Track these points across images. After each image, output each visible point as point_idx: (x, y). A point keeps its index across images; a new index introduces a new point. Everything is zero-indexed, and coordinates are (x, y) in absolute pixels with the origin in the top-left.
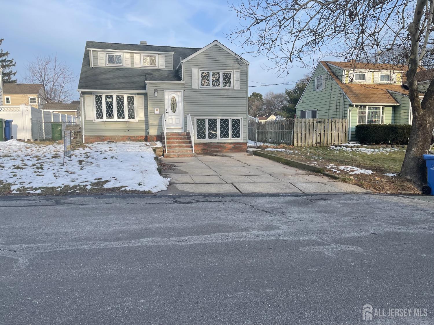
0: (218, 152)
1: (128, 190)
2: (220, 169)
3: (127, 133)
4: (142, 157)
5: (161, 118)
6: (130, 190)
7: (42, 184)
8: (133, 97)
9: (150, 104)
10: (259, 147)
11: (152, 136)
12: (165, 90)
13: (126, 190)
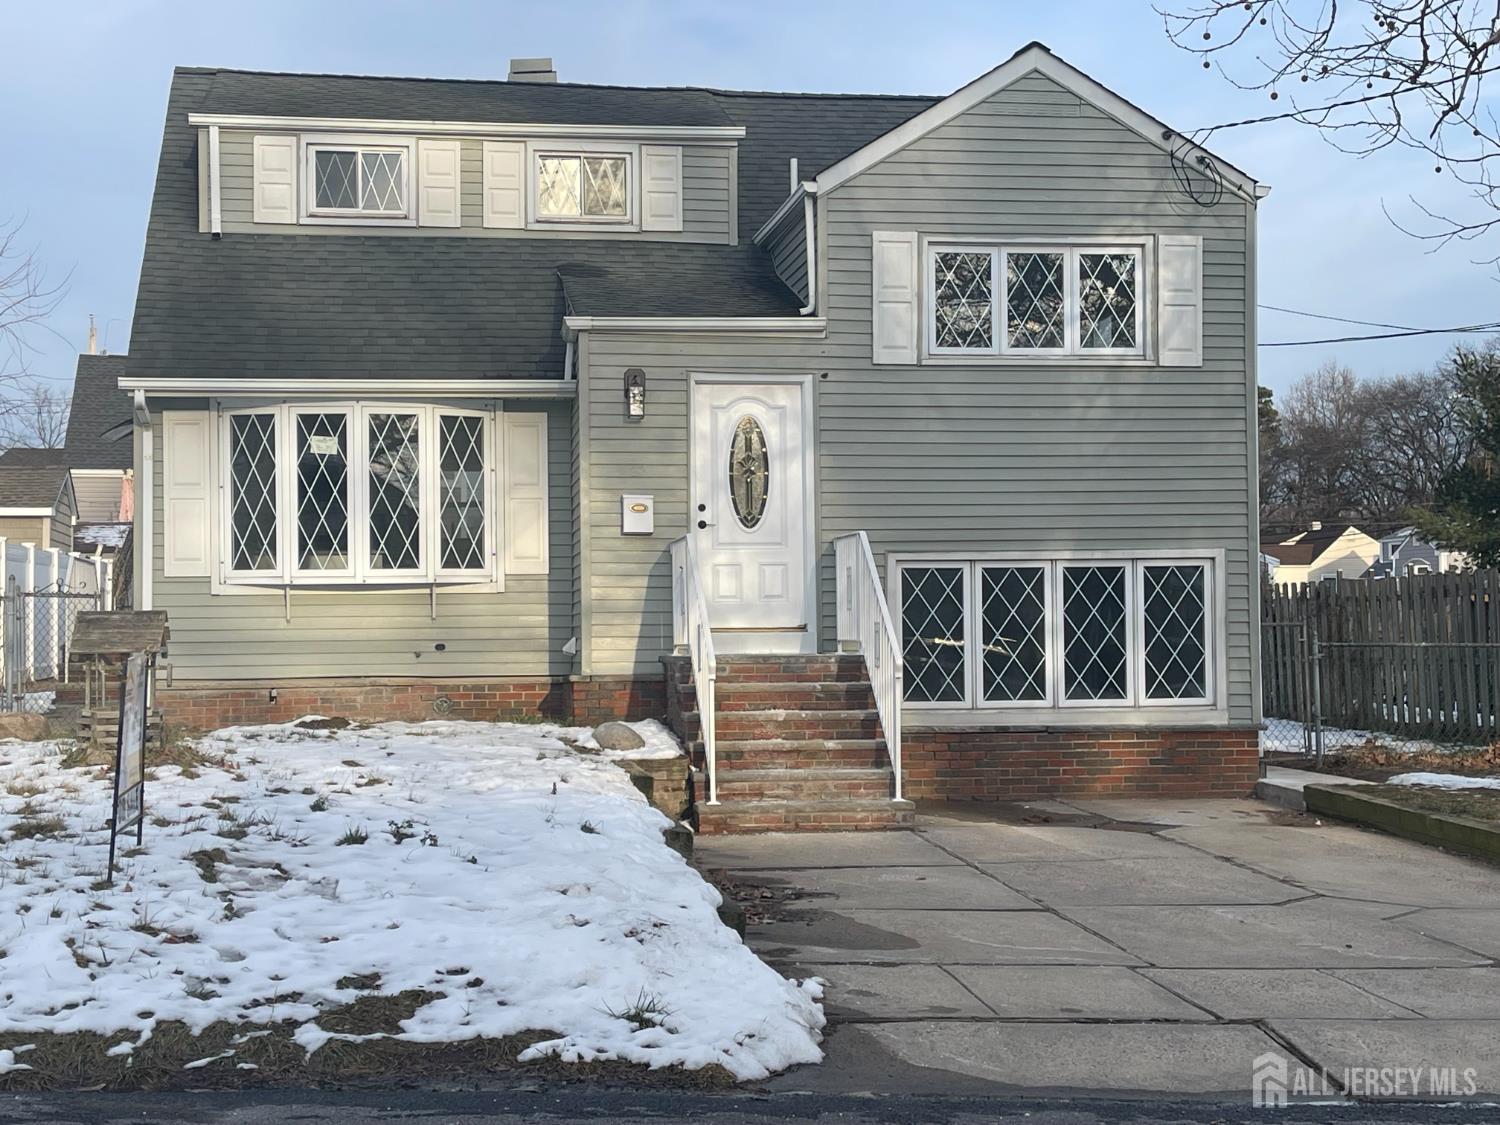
0: (1050, 792)
1: (569, 1056)
2: (1120, 916)
3: (434, 667)
4: (587, 829)
5: (667, 560)
6: (588, 1058)
7: (14, 1009)
8: (474, 423)
9: (595, 471)
10: (1337, 764)
11: (599, 686)
12: (695, 377)
13: (556, 1055)
